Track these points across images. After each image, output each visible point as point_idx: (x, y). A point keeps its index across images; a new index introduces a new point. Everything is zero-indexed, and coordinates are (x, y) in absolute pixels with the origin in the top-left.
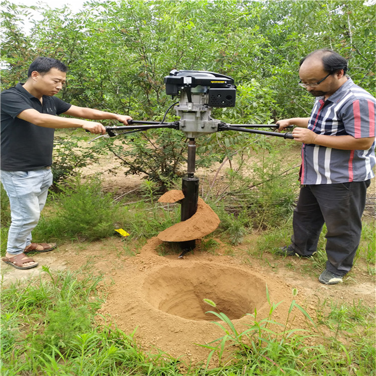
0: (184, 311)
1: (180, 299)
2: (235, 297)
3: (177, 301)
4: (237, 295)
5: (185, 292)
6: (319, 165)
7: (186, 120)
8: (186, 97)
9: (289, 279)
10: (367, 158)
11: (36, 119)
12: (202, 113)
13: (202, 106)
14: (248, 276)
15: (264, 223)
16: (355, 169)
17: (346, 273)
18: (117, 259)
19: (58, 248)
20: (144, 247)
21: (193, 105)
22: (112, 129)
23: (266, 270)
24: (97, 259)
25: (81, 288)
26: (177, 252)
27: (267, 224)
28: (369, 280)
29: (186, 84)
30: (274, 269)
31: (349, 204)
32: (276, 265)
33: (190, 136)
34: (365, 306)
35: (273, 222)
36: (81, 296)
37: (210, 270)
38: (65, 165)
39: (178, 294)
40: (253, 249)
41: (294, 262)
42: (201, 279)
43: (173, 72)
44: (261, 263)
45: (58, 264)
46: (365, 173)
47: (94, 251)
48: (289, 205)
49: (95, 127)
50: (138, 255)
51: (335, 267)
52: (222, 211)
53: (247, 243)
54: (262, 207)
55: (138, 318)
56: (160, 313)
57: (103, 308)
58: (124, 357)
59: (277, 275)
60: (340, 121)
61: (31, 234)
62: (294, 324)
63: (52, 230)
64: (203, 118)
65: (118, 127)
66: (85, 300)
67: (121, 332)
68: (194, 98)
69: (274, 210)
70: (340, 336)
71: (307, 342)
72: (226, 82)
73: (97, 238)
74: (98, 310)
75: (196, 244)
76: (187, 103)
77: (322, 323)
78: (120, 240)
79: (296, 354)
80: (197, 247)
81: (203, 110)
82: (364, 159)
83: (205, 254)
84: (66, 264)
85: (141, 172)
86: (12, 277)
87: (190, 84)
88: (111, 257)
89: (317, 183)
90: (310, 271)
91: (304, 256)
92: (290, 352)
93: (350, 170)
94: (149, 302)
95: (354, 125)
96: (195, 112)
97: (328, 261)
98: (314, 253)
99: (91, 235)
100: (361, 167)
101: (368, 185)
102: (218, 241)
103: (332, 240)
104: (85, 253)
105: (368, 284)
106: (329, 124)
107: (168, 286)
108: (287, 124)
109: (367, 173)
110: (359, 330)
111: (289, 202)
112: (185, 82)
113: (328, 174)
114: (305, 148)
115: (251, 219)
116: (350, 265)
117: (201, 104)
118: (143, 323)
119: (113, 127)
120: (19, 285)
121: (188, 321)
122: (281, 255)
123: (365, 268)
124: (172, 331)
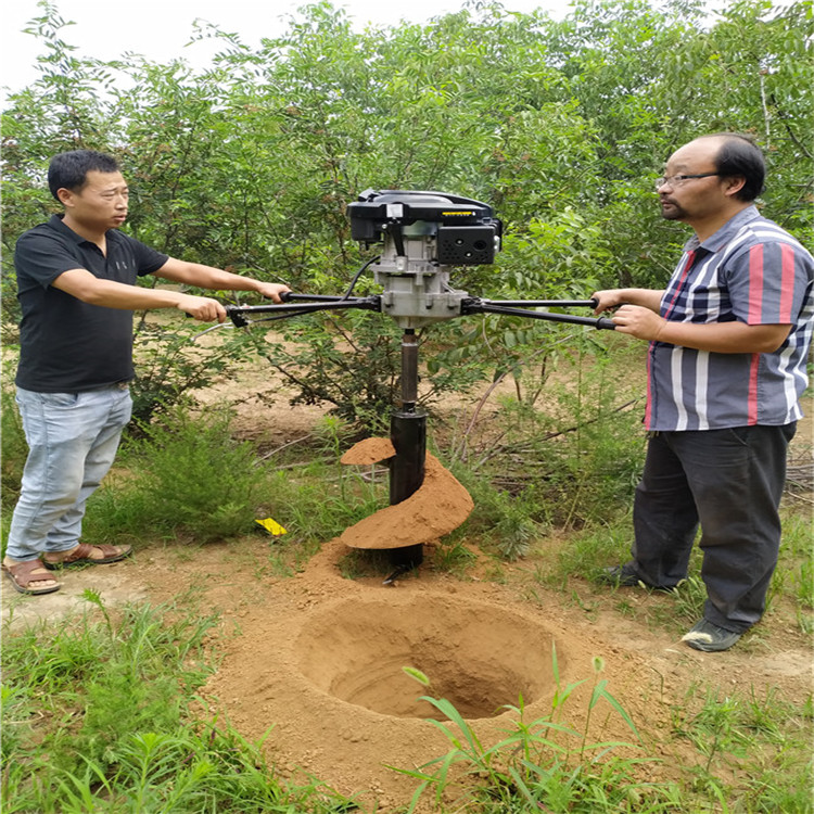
0: (388, 698)
1: (378, 673)
2: (497, 672)
3: (372, 677)
4: (502, 668)
5: (392, 657)
6: (684, 388)
7: (395, 292)
8: (393, 245)
9: (620, 636)
10: (787, 375)
11: (85, 290)
12: (428, 278)
13: (427, 263)
14: (526, 626)
15: (578, 514)
16: (762, 397)
17: (747, 627)
18: (254, 583)
19: (135, 557)
20: (314, 559)
21: (408, 261)
22: (241, 312)
23: (571, 617)
24: (212, 581)
25: (170, 640)
26: (382, 572)
27: (584, 516)
28: (801, 645)
29: (391, 219)
30: (589, 614)
31: (746, 475)
32: (595, 605)
33: (405, 325)
34: (783, 700)
35: (597, 512)
36: (167, 657)
37: (446, 611)
38: (165, 383)
39: (375, 661)
40: (548, 569)
41: (633, 599)
42: (427, 631)
43: (365, 194)
44: (563, 600)
45: (131, 590)
46: (785, 408)
47: (209, 563)
48: (633, 476)
49: (204, 308)
50: (300, 575)
51: (722, 613)
52: (484, 485)
53: (537, 557)
54: (575, 480)
55: (278, 708)
56: (326, 699)
57: (209, 684)
58: (235, 789)
59: (595, 628)
60: (723, 290)
61: (80, 525)
62: (617, 734)
63: (125, 517)
64: (431, 287)
65: (252, 308)
66: (174, 667)
67: (237, 735)
68: (410, 247)
69: (601, 487)
70: (719, 766)
71: (643, 774)
72: (474, 214)
73: (219, 537)
74: (199, 689)
75: (424, 554)
76: (395, 257)
77: (681, 735)
78: (264, 542)
79: (611, 800)
80: (425, 561)
81: (429, 273)
82: (782, 378)
83: (442, 578)
84: (146, 590)
85: (323, 401)
86: (33, 613)
87: (398, 219)
88: (242, 579)
89: (678, 429)
90: (668, 621)
91: (657, 588)
92: (596, 792)
93: (753, 400)
94: (306, 675)
95: (747, 296)
96: (413, 276)
97: (709, 600)
98: (680, 582)
99: (204, 531)
100: (775, 394)
101: (790, 437)
102: (474, 550)
103: (715, 553)
104: (188, 567)
105: (797, 654)
106: (701, 297)
107: (354, 642)
108: (616, 300)
109: (789, 408)
110: (764, 753)
111: (632, 470)
112: (389, 215)
113: (702, 408)
114: (653, 353)
115: (549, 506)
116: (758, 610)
117: (425, 258)
118: (288, 719)
119: (241, 308)
120: (43, 630)
121: (382, 717)
122: (609, 585)
123: (791, 618)
124: (345, 739)
